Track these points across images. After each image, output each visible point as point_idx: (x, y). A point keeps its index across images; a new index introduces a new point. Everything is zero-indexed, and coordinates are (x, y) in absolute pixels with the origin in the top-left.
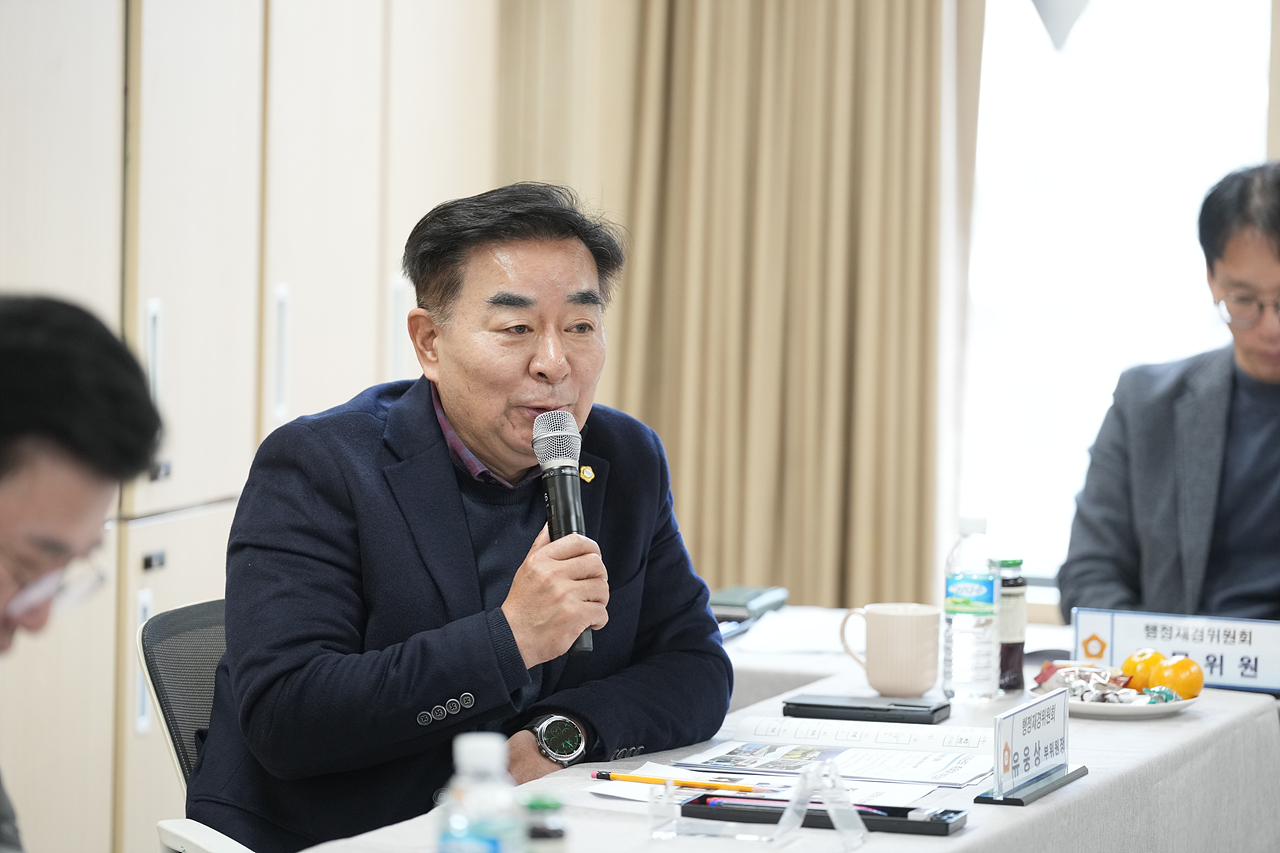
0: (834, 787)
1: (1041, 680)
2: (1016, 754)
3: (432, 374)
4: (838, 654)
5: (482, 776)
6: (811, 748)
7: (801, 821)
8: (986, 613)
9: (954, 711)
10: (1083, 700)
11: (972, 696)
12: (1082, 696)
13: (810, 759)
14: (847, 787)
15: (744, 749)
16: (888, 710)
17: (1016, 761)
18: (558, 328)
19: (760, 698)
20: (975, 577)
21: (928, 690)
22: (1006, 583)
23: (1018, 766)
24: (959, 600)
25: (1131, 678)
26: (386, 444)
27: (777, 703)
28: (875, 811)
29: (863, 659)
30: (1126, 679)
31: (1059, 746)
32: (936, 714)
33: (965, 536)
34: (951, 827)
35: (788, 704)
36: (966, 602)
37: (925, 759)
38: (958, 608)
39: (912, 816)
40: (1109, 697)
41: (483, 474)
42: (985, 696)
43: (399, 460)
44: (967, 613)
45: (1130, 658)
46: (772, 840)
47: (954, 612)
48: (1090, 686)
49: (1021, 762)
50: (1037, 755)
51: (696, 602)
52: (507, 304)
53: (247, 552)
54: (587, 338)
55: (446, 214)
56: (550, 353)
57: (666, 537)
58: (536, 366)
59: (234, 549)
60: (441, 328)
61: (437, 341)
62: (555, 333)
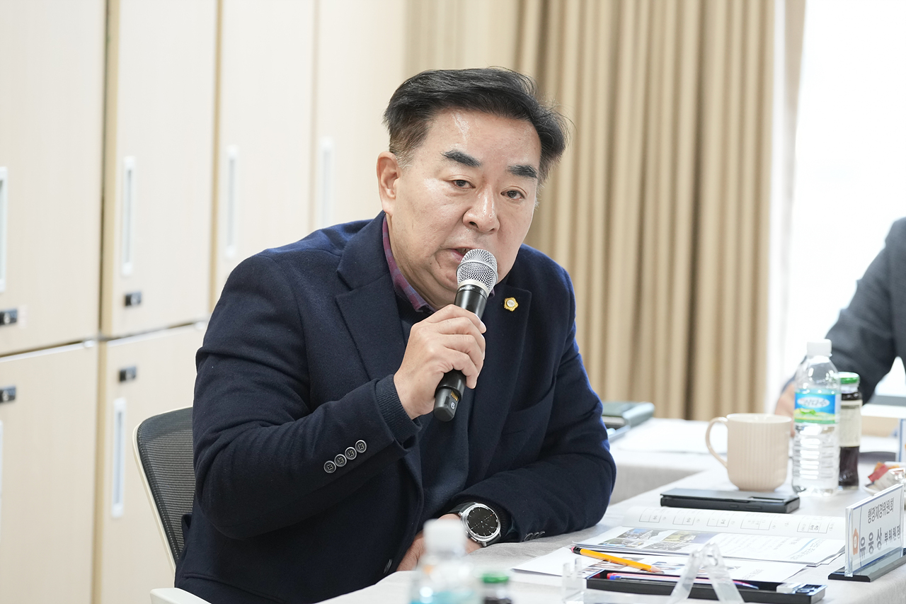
0: (717, 564)
1: (874, 478)
2: (863, 538)
3: (389, 207)
4: (701, 454)
5: (446, 554)
6: (687, 533)
7: (688, 593)
9: (801, 503)
13: (687, 542)
14: (730, 565)
15: (632, 533)
16: (749, 502)
17: (862, 545)
18: (496, 190)
19: (638, 491)
21: (779, 485)
22: (843, 397)
23: (864, 548)
24: (806, 411)
26: (340, 276)
27: (656, 495)
28: (748, 585)
29: (725, 459)
31: (896, 532)
32: (789, 506)
34: (812, 598)
35: (665, 496)
36: (812, 413)
37: (783, 542)
38: (805, 417)
39: (779, 589)
41: (423, 307)
42: (827, 491)
43: (350, 289)
44: (813, 422)
47: (802, 421)
49: (866, 545)
50: (879, 540)
51: (593, 413)
52: (458, 161)
53: (210, 358)
54: (518, 205)
55: (427, 78)
56: (484, 208)
57: (569, 358)
58: (470, 216)
59: (201, 356)
60: (403, 170)
61: (397, 182)
62: (492, 193)
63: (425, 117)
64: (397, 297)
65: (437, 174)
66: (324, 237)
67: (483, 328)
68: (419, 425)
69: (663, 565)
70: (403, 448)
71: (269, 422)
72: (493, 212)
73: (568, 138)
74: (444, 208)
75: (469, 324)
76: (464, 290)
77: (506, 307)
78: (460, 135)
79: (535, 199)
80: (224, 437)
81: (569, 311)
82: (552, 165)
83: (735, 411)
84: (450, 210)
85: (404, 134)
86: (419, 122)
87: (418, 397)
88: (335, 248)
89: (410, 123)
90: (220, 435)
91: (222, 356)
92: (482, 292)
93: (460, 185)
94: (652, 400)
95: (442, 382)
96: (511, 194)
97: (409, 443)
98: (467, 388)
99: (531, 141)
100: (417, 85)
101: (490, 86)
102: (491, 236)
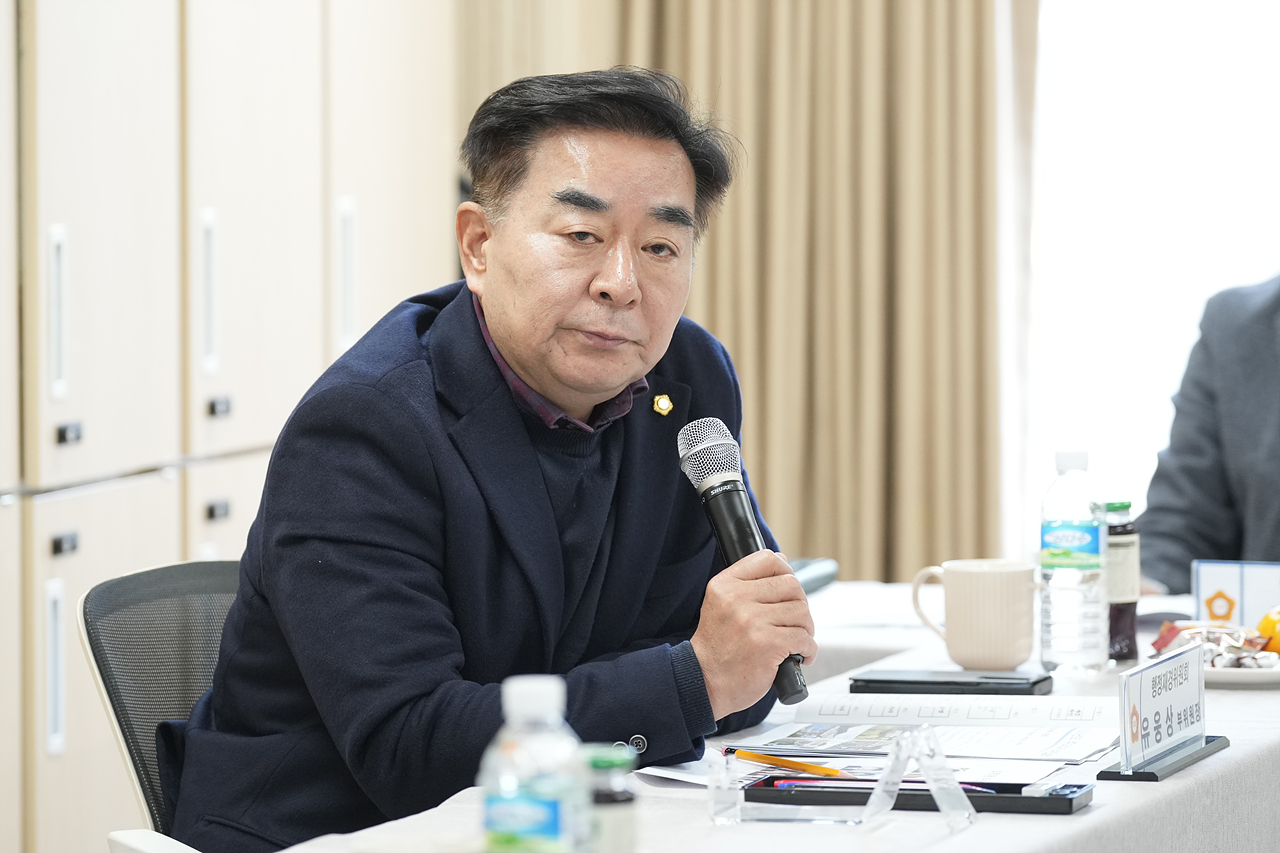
1: (1159, 645)
2: (1146, 720)
3: (476, 285)
4: (907, 627)
6: (889, 727)
7: (892, 803)
8: (1091, 567)
9: (1057, 684)
10: (1213, 666)
11: (1076, 668)
12: (1212, 662)
13: (890, 739)
14: (956, 766)
15: (809, 731)
16: (979, 684)
17: (1145, 729)
18: (634, 244)
20: (1076, 523)
21: (1021, 663)
22: (1113, 530)
23: (1148, 734)
25: (1270, 639)
26: (441, 398)
27: (844, 681)
28: (979, 789)
29: (942, 630)
30: (1263, 641)
31: (1193, 714)
32: (1037, 687)
33: (1061, 473)
34: (1075, 803)
35: (856, 681)
36: (1066, 554)
37: (1030, 734)
38: (1056, 561)
39: (1025, 792)
40: (1246, 661)
41: (561, 421)
42: (1093, 667)
43: (459, 416)
44: (1069, 566)
45: (1266, 617)
46: (860, 822)
47: (1052, 566)
48: (1221, 649)
49: (1151, 730)
50: (1169, 723)
52: (576, 204)
54: (666, 265)
55: (523, 87)
56: (619, 270)
58: (599, 285)
60: (494, 227)
61: (486, 245)
62: (628, 247)
63: (524, 144)
65: (545, 224)
69: (856, 770)
72: (632, 274)
74: (559, 274)
77: (656, 409)
78: (576, 166)
82: (712, 205)
83: (956, 555)
85: (495, 173)
86: (516, 152)
89: (503, 155)
93: (581, 240)
94: (834, 555)
96: (657, 248)
99: (681, 172)
100: (509, 97)
101: (617, 92)
102: (630, 312)
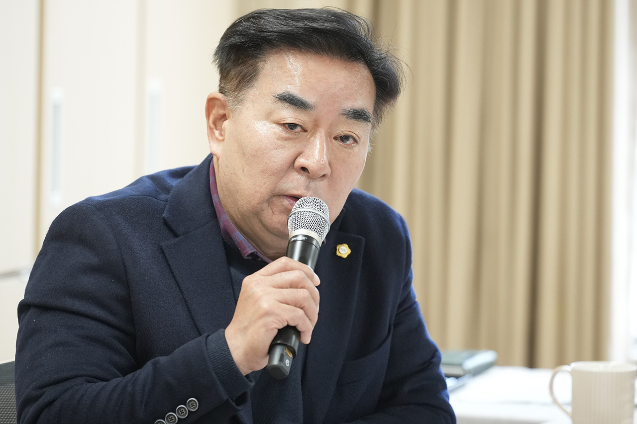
3: (217, 149)
18: (328, 135)
26: (165, 223)
29: (569, 409)
41: (252, 254)
43: (176, 236)
51: (431, 363)
52: (290, 103)
53: (32, 311)
54: (350, 151)
55: (259, 17)
56: (316, 153)
57: (406, 306)
58: (301, 161)
59: (23, 308)
60: (233, 112)
61: (226, 124)
62: (324, 138)
63: (257, 57)
64: (225, 244)
65: (268, 116)
66: (149, 183)
67: (317, 280)
68: (251, 381)
70: (234, 404)
71: (95, 377)
72: (325, 156)
73: (404, 82)
74: (275, 152)
75: (304, 278)
76: (295, 241)
77: (338, 254)
78: (292, 76)
79: (368, 144)
80: (50, 394)
81: (405, 257)
82: (387, 109)
83: (579, 359)
84: (282, 156)
85: (235, 75)
86: (250, 62)
87: (252, 353)
88: (160, 194)
89: (241, 63)
90: (45, 392)
91: (44, 308)
92: (314, 242)
93: (292, 129)
95: (276, 338)
96: (344, 138)
97: (241, 400)
98: (301, 344)
99: (366, 84)
100: (249, 24)
101: (325, 27)
102: (322, 182)
